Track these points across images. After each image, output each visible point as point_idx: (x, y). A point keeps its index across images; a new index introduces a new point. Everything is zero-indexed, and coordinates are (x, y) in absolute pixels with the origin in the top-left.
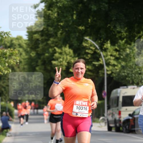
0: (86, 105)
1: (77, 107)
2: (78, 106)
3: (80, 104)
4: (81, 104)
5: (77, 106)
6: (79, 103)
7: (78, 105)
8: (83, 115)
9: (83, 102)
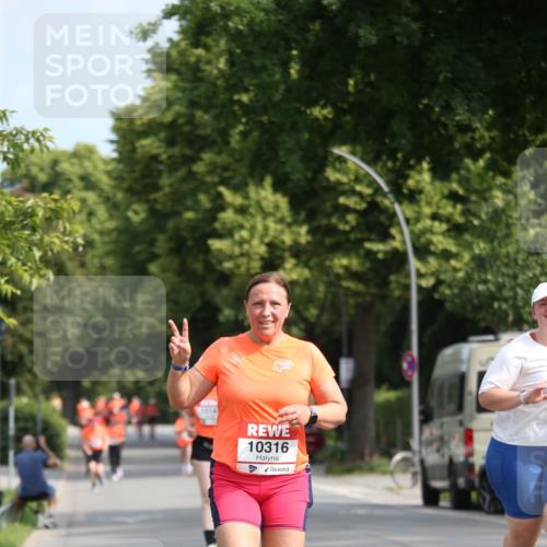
0: (284, 435)
1: (251, 444)
2: (255, 441)
3: (261, 434)
4: (265, 435)
5: (250, 440)
6: (257, 432)
7: (252, 437)
8: (274, 470)
9: (269, 427)
